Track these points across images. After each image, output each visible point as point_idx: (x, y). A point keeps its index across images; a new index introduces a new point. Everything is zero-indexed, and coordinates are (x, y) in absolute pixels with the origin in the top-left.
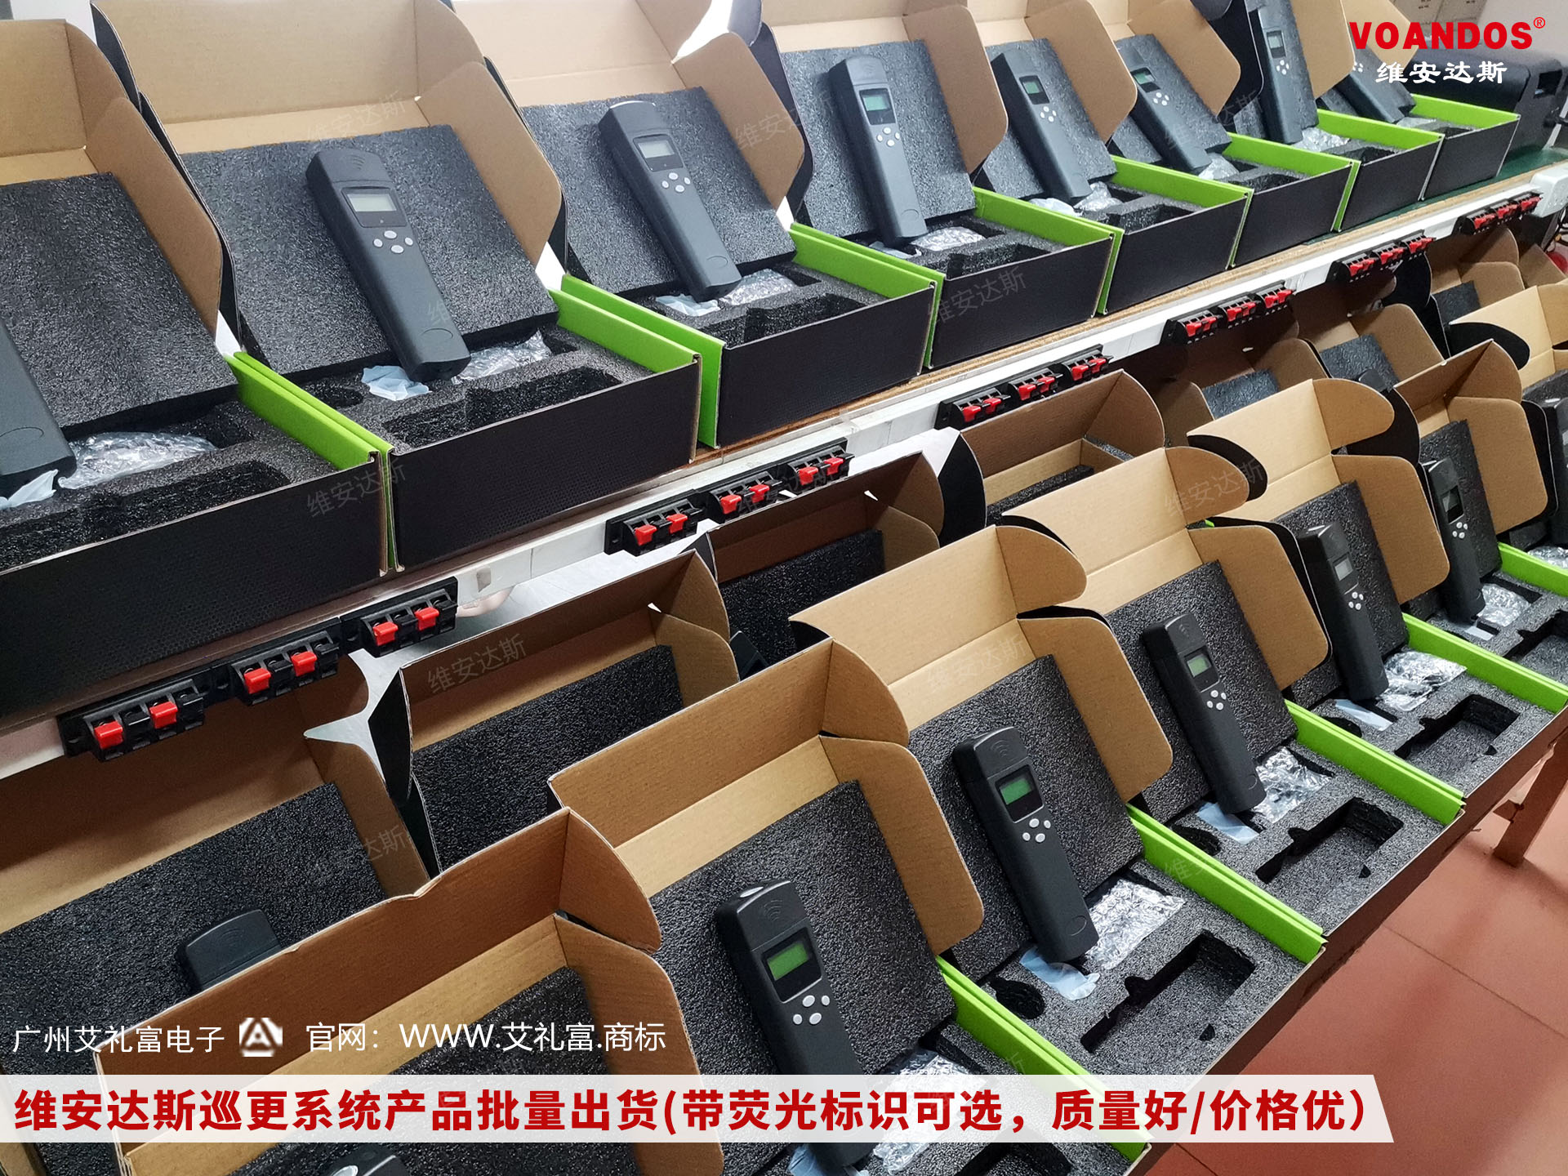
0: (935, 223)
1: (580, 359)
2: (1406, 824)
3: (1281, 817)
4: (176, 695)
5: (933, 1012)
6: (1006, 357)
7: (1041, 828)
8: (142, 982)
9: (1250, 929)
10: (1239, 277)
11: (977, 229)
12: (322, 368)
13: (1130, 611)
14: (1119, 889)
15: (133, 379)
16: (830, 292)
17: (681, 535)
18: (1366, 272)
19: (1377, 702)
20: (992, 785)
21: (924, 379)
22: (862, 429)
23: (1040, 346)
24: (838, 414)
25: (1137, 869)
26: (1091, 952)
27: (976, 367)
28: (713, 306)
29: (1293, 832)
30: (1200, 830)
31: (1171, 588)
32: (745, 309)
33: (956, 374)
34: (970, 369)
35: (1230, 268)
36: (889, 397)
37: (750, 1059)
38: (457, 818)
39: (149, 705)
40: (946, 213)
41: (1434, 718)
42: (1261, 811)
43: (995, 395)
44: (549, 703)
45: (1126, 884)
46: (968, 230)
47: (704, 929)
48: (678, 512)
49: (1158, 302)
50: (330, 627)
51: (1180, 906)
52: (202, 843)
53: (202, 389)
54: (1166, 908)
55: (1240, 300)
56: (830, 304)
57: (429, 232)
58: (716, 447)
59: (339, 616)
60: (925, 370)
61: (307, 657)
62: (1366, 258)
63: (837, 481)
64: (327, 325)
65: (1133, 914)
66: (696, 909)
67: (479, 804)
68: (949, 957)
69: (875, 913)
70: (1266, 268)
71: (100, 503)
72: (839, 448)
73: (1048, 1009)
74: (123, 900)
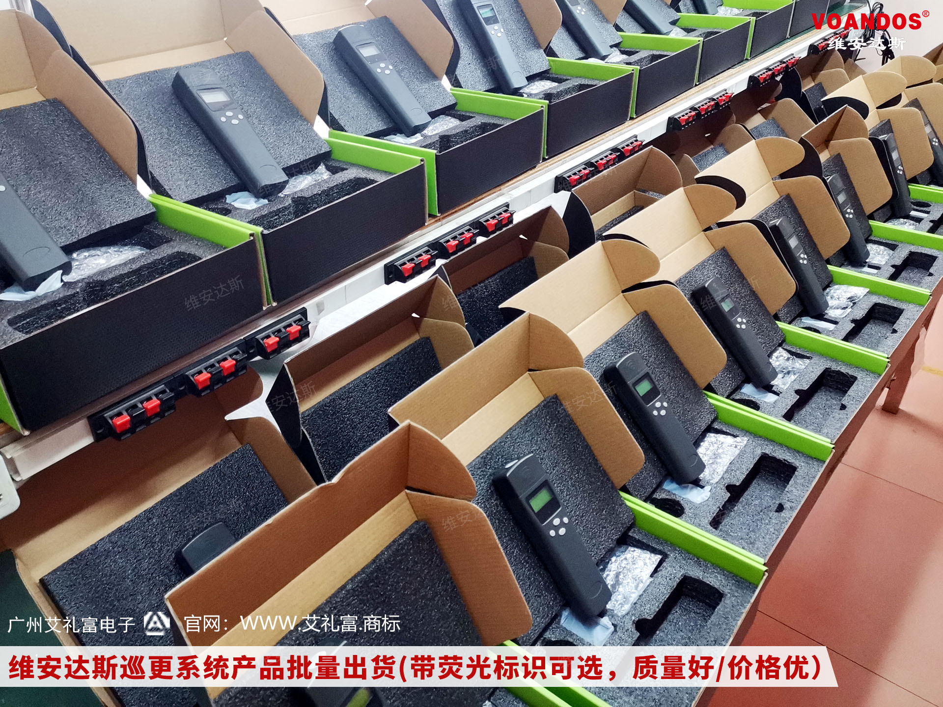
0: (531, 79)
1: (351, 174)
2: (858, 377)
3: (788, 385)
4: (156, 395)
5: (623, 522)
6: (586, 148)
7: (662, 407)
8: (157, 578)
9: (788, 448)
10: (702, 90)
11: (554, 80)
12: (203, 197)
13: (683, 280)
14: (709, 439)
15: (93, 216)
16: (483, 121)
17: (427, 268)
18: (768, 80)
19: (824, 315)
20: (631, 385)
21: (545, 164)
22: (516, 196)
23: (603, 139)
24: (500, 190)
25: (716, 426)
26: (702, 476)
27: (570, 155)
28: (418, 137)
29: (798, 392)
30: (745, 399)
31: (702, 266)
32: (438, 136)
33: (561, 160)
34: (568, 156)
35: (696, 85)
36: (527, 177)
37: (527, 563)
38: (326, 453)
39: (142, 402)
40: (535, 73)
41: (858, 319)
42: (776, 384)
43: (585, 169)
44: (367, 378)
45: (712, 435)
46: (549, 81)
47: (488, 490)
48: (424, 254)
49: (661, 108)
50: (239, 345)
51: (745, 442)
52: (178, 490)
53: (135, 216)
54: (738, 444)
55: (705, 102)
56: (484, 128)
57: (249, 113)
58: (438, 215)
59: (242, 338)
60: (544, 160)
61: (229, 363)
62: (767, 72)
63: (508, 227)
64: (201, 172)
65: (720, 451)
66: (481, 479)
67: (337, 443)
68: (625, 489)
69: (581, 469)
70: (715, 83)
71: (91, 288)
72: (506, 208)
73: (687, 510)
74: (137, 529)
